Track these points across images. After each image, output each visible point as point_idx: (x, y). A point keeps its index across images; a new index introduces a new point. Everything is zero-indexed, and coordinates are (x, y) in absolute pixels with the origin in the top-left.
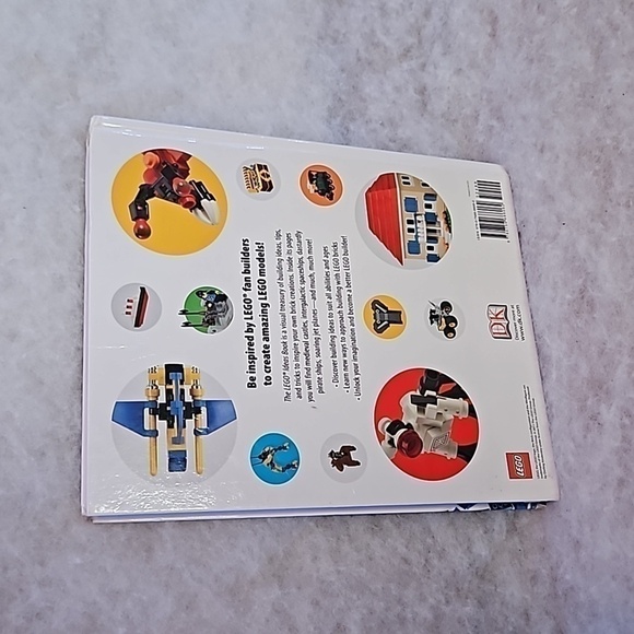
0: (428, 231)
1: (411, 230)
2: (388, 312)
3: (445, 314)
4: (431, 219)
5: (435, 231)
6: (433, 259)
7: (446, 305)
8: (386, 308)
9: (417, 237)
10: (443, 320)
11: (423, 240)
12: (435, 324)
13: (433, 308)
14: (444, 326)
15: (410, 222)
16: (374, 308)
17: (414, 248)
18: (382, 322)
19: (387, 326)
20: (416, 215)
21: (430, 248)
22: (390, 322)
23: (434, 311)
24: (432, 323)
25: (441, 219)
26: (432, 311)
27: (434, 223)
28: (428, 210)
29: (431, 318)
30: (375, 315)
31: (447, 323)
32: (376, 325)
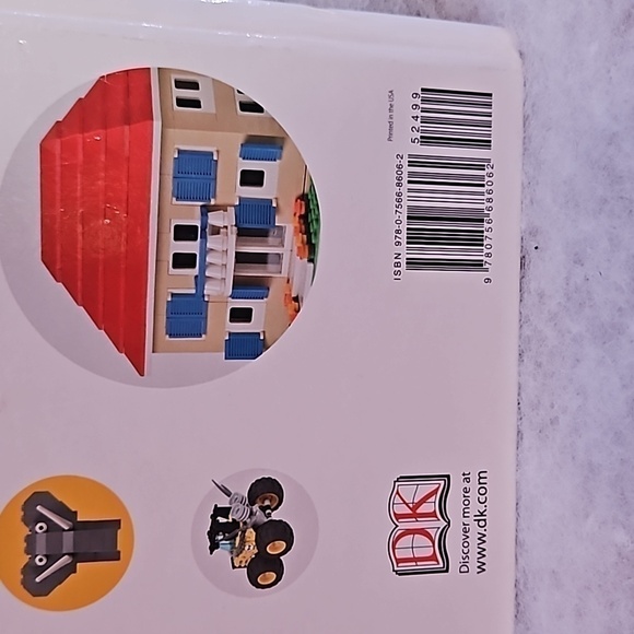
0: (241, 258)
1: (183, 261)
2: (78, 527)
3: (260, 517)
4: (255, 222)
5: (261, 259)
6: (245, 347)
7: (266, 491)
8: (69, 515)
9: (200, 281)
10: (251, 534)
11: (219, 288)
12: (223, 553)
13: (224, 502)
14: (251, 550)
15: (184, 233)
16: (31, 518)
17: (187, 317)
18: (51, 559)
19: (70, 569)
20: (206, 210)
21: (242, 315)
22: (77, 557)
23: (225, 512)
24: (214, 546)
25: (287, 221)
26: (219, 511)
27: (262, 234)
28: (251, 192)
29: (212, 534)
30: (30, 540)
31: (261, 543)
32: (31, 570)
